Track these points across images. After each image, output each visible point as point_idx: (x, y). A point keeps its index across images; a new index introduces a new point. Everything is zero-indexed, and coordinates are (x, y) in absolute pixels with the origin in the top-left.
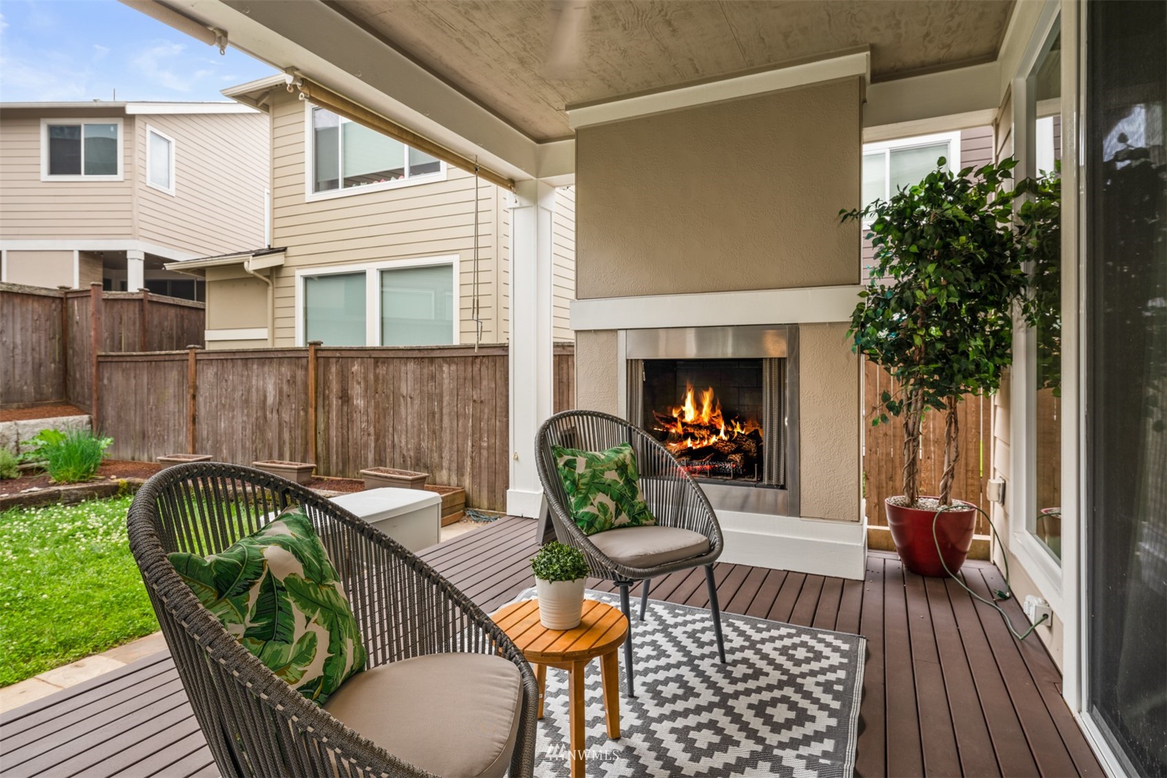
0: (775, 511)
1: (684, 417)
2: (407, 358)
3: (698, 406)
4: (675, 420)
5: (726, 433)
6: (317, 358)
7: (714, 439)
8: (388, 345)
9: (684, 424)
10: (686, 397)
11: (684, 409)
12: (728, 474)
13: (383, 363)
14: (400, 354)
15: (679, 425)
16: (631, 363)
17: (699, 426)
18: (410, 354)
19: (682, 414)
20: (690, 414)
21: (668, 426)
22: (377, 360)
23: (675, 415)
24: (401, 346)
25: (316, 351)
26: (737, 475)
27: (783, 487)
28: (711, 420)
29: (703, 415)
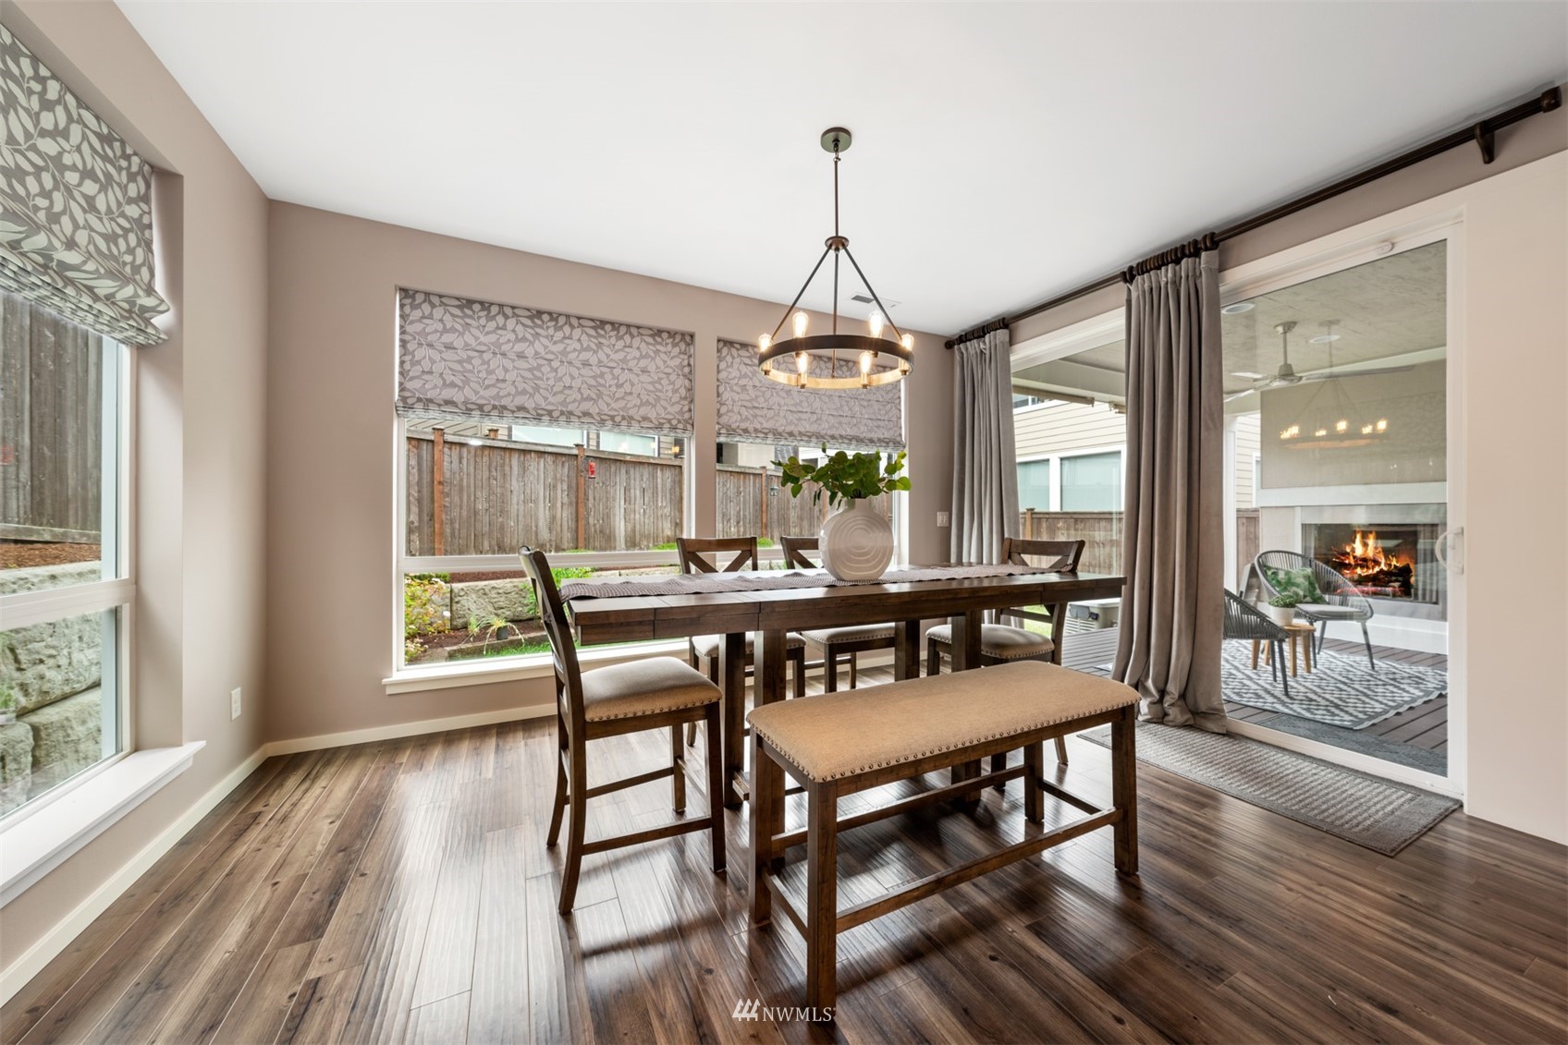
0: (1429, 617)
1: (1354, 552)
2: (1100, 519)
3: (1365, 545)
4: (1348, 554)
5: (1386, 564)
6: (1032, 518)
7: (1377, 569)
8: (1065, 510)
9: (1354, 557)
10: (1355, 537)
11: (1354, 546)
12: (1388, 595)
13: (1081, 522)
14: (1095, 516)
15: (1351, 558)
16: (1304, 526)
17: (1365, 560)
18: (1102, 516)
19: (1353, 550)
20: (1359, 551)
21: (1343, 558)
22: (1076, 520)
23: (1348, 550)
24: (1096, 511)
25: (1032, 514)
26: (1394, 595)
27: (1436, 603)
28: (1374, 555)
29: (1369, 551)
